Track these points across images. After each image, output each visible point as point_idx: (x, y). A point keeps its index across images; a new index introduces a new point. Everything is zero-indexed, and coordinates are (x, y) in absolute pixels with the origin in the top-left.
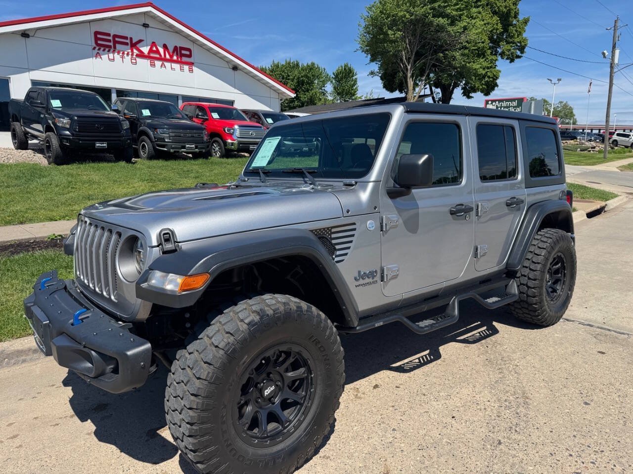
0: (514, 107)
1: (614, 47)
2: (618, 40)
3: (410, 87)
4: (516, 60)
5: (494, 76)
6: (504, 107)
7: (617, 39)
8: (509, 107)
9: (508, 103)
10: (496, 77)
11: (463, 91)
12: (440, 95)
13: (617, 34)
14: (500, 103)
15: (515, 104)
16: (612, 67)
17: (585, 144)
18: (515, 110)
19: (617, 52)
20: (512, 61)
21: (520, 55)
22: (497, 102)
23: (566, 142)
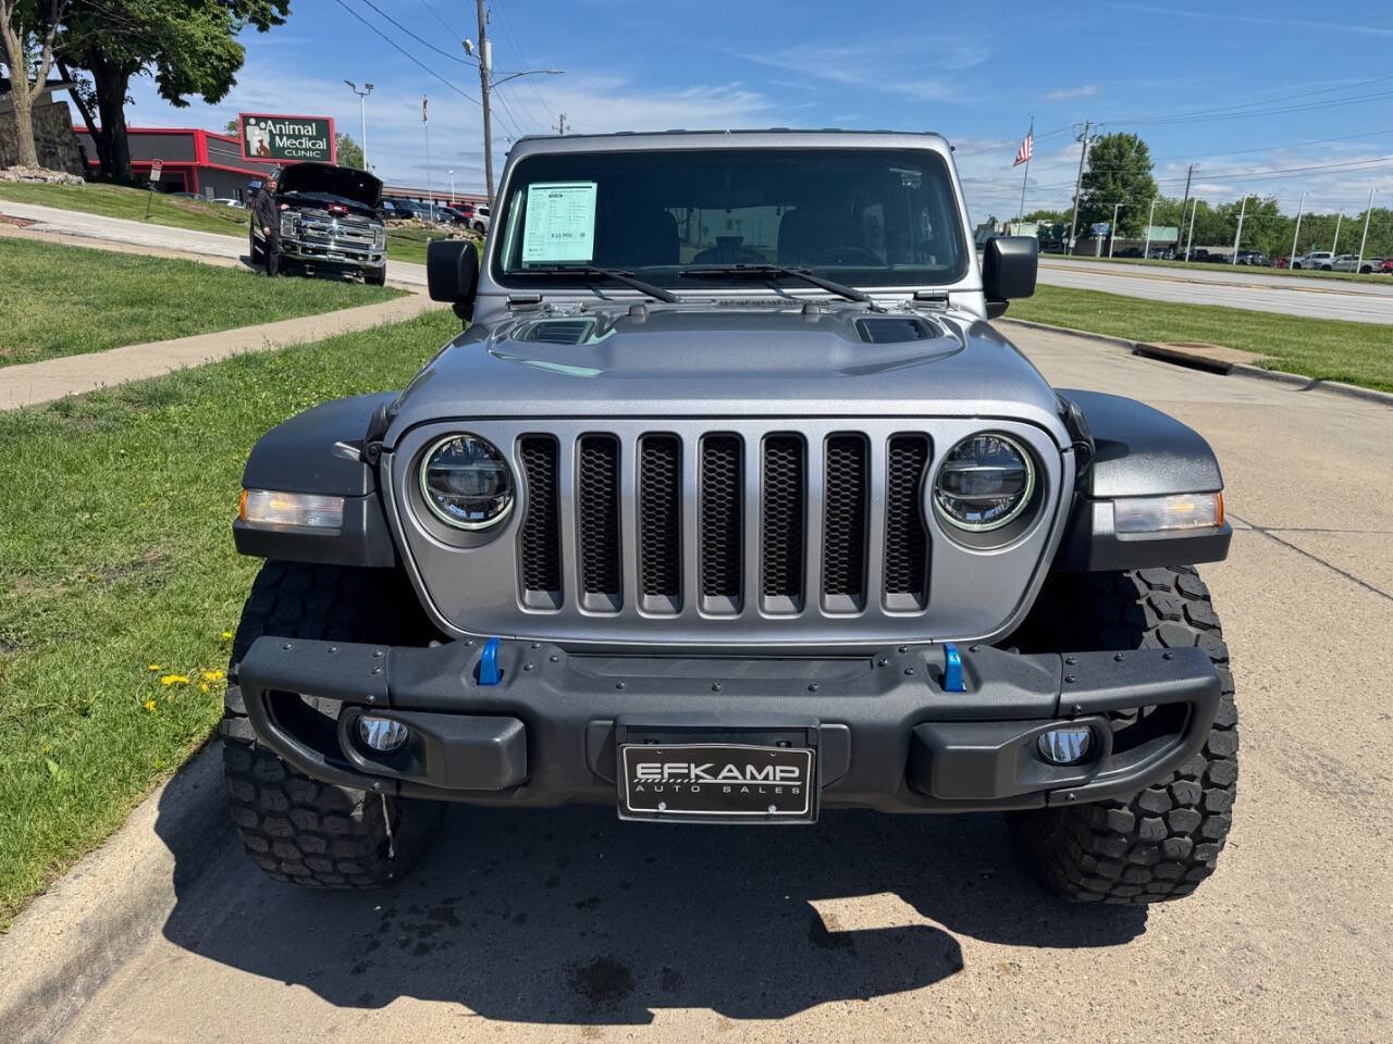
0: (311, 138)
1: (482, 35)
2: (488, 23)
3: (16, 53)
4: (273, 27)
5: (233, 56)
6: (289, 137)
7: (485, 19)
8: (300, 136)
9: (296, 127)
10: (237, 61)
11: (159, 84)
12: (93, 88)
13: (485, 10)
14: (278, 126)
15: (312, 130)
16: (483, 76)
17: (436, 229)
18: (314, 144)
19: (488, 46)
20: (263, 28)
21: (280, 17)
22: (270, 122)
23: (400, 223)
